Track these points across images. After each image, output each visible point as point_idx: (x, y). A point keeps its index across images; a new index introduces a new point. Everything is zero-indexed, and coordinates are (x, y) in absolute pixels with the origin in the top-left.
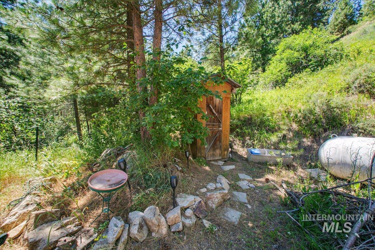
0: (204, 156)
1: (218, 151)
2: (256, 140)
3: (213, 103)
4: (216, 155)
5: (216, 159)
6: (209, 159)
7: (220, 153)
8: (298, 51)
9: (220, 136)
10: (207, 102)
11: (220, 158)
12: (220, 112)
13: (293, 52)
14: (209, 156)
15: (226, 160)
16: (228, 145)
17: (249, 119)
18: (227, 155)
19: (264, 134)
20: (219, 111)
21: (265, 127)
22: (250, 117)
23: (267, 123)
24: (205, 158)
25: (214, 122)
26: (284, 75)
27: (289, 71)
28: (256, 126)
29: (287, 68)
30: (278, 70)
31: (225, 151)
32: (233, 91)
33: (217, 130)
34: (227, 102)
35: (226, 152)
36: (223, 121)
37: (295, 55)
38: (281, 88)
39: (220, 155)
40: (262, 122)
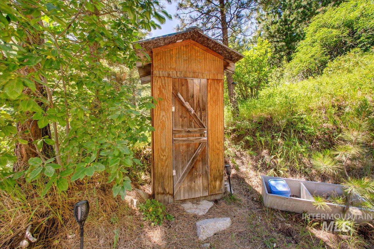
0: (171, 192)
1: (200, 182)
2: (280, 157)
3: (188, 91)
4: (197, 188)
5: (197, 195)
6: (182, 195)
7: (206, 184)
8: (338, 28)
9: (204, 152)
10: (173, 89)
11: (206, 194)
12: (202, 108)
13: (330, 30)
14: (182, 192)
15: (218, 197)
16: (221, 168)
17: (267, 120)
18: (220, 187)
19: (295, 145)
20: (201, 105)
21: (297, 132)
22: (269, 116)
23: (300, 126)
24: (173, 195)
25: (190, 126)
26: (320, 61)
27: (326, 55)
28: (279, 131)
29: (323, 51)
30: (310, 55)
31: (215, 181)
32: (228, 68)
33: (198, 142)
34: (216, 89)
35: (218, 183)
36: (209, 123)
37: (334, 33)
38: (316, 77)
39: (206, 188)
40: (291, 124)
